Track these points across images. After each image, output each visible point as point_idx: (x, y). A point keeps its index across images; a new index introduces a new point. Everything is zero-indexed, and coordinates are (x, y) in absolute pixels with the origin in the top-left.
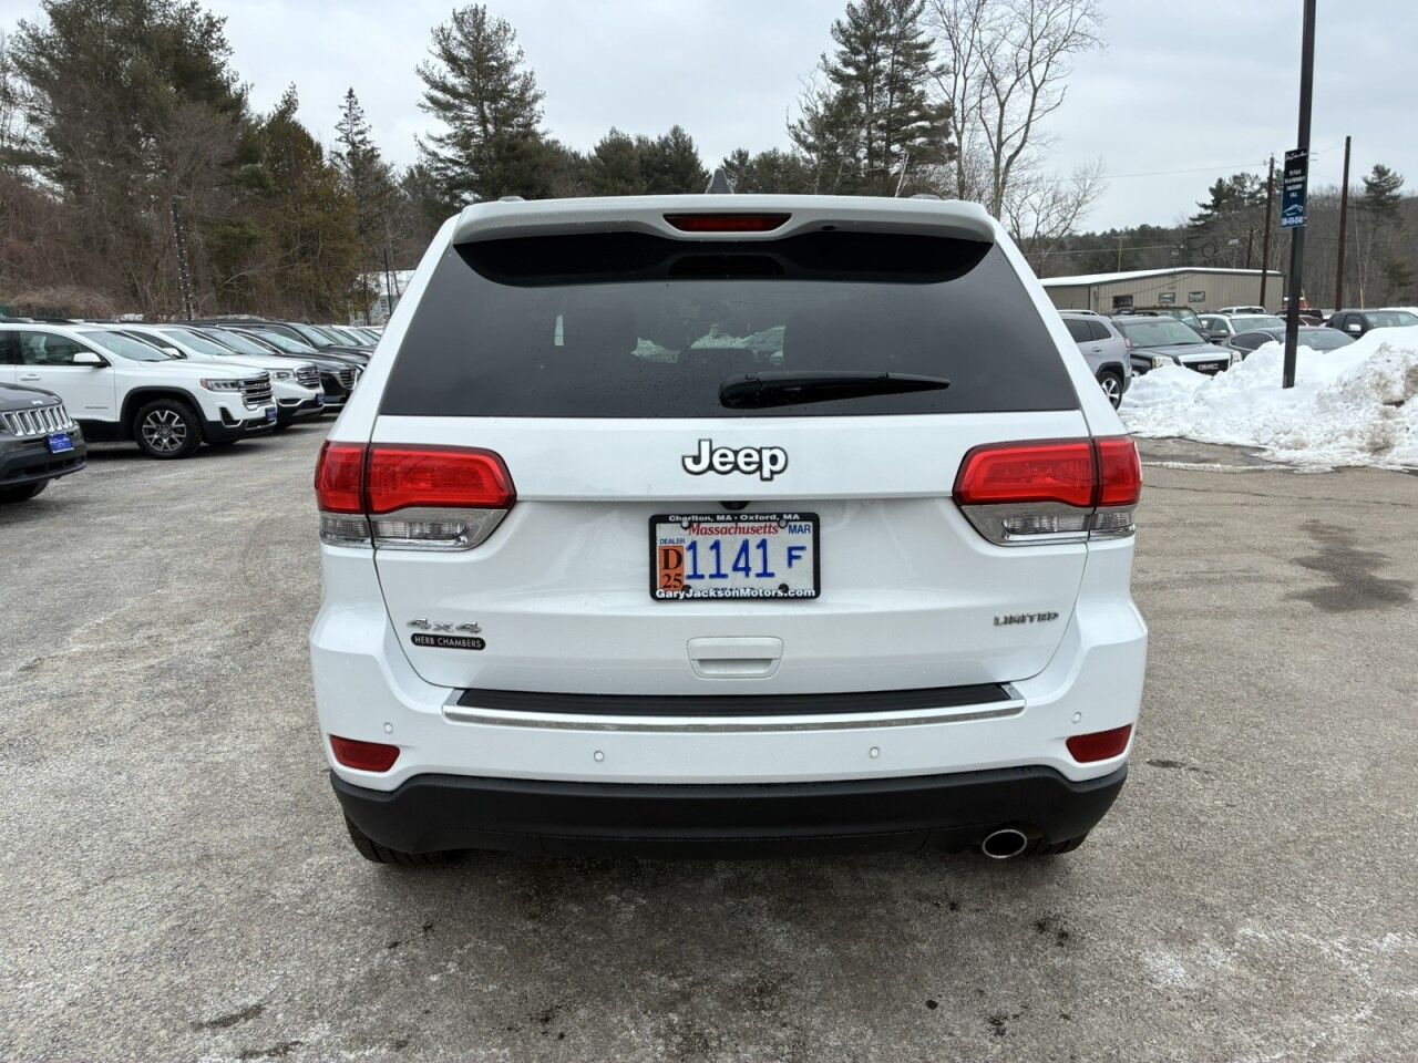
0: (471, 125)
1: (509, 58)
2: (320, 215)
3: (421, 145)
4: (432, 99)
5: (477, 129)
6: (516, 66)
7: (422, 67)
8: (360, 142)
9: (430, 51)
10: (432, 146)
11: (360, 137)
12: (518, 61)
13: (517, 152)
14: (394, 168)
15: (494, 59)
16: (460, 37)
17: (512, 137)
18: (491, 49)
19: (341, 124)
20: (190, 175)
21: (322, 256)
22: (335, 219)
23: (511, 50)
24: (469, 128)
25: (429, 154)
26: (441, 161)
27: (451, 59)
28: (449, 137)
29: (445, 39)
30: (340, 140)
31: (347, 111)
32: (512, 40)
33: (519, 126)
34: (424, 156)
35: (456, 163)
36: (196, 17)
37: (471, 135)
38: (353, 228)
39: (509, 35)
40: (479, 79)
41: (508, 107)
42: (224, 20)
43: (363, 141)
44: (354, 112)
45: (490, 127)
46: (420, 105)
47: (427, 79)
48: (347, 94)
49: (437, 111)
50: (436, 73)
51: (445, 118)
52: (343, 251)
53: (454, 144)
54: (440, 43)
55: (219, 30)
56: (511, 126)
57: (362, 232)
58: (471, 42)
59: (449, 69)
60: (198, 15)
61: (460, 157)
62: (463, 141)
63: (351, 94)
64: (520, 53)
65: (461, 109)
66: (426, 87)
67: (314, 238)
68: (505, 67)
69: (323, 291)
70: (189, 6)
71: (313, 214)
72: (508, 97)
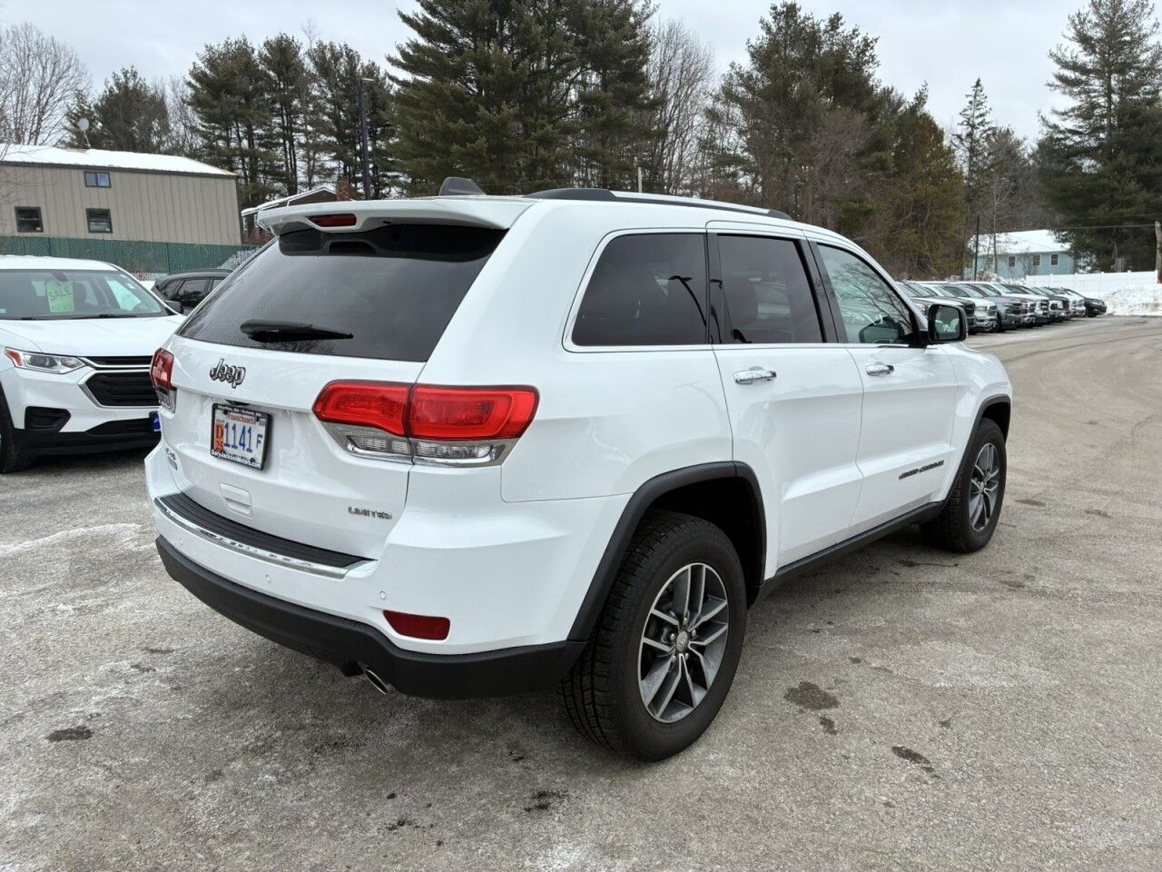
0: (1095, 97)
1: (1144, 32)
2: (931, 189)
3: (1043, 119)
4: (1061, 78)
5: (1102, 101)
6: (1150, 38)
7: (1055, 51)
8: (979, 124)
9: (1064, 36)
10: (1054, 120)
11: (980, 120)
12: (1152, 32)
13: (1139, 118)
14: (1025, 142)
15: (1127, 34)
16: (1094, 19)
17: (1137, 103)
18: (1126, 26)
19: (965, 110)
20: (828, 165)
21: (929, 223)
22: (945, 191)
23: (1146, 24)
24: (1094, 100)
25: (1050, 127)
26: (1061, 132)
27: (1084, 40)
28: (1073, 110)
29: (1080, 23)
30: (962, 124)
31: (971, 99)
32: (1149, 14)
33: (1147, 93)
34: (1046, 130)
35: (1074, 132)
36: (854, 41)
37: (1094, 106)
38: (960, 198)
39: (1147, 10)
40: (1109, 54)
41: (1136, 77)
42: (876, 40)
43: (982, 122)
44: (978, 98)
45: (1115, 98)
46: (1049, 85)
47: (1059, 61)
48: (974, 84)
49: (1065, 88)
50: (1068, 54)
51: (1071, 93)
52: (947, 218)
53: (1077, 116)
54: (1075, 28)
55: (872, 48)
56: (1138, 94)
57: (968, 200)
58: (1106, 22)
59: (1081, 49)
60: (857, 39)
61: (1081, 127)
62: (1086, 113)
63: (978, 84)
64: (1156, 25)
65: (1087, 83)
66: (1057, 69)
67: (923, 207)
68: (1138, 41)
69: (925, 250)
70: (851, 33)
71: (927, 188)
72: (1138, 68)
